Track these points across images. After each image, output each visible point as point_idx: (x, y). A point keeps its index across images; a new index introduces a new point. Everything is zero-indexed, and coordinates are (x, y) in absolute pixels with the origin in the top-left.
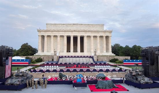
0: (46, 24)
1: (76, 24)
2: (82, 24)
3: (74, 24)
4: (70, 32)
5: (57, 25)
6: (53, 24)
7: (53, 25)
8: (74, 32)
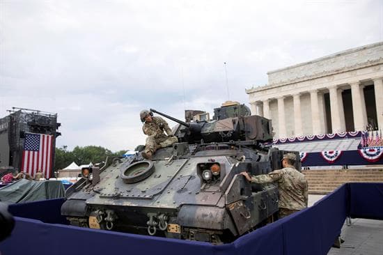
0: (268, 74)
1: (344, 54)
2: (365, 48)
3: (339, 55)
4: (326, 79)
5: (292, 70)
6: (285, 70)
7: (282, 73)
8: (336, 77)
